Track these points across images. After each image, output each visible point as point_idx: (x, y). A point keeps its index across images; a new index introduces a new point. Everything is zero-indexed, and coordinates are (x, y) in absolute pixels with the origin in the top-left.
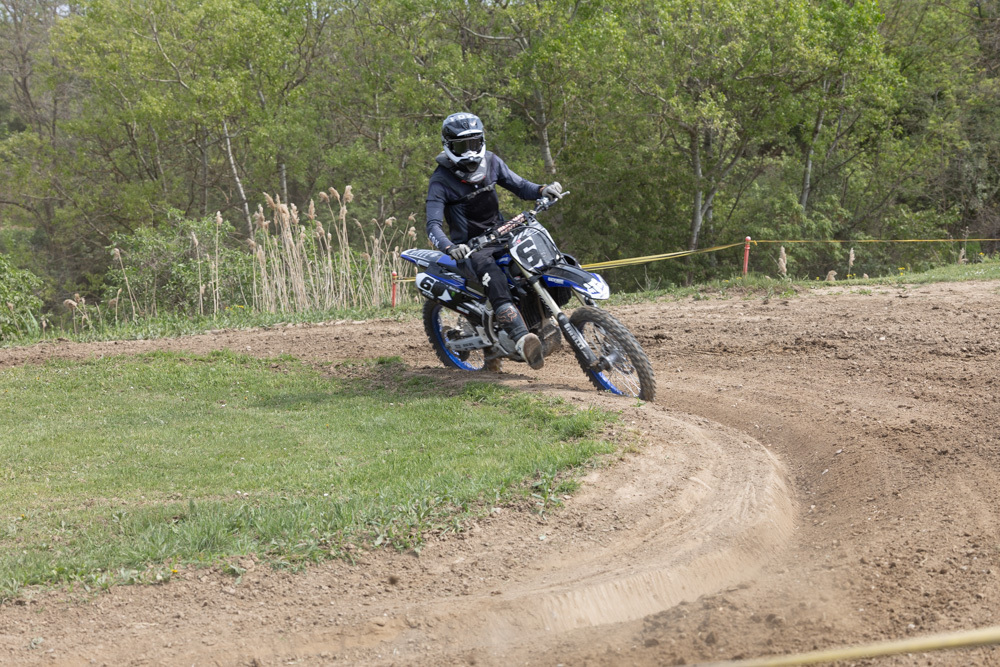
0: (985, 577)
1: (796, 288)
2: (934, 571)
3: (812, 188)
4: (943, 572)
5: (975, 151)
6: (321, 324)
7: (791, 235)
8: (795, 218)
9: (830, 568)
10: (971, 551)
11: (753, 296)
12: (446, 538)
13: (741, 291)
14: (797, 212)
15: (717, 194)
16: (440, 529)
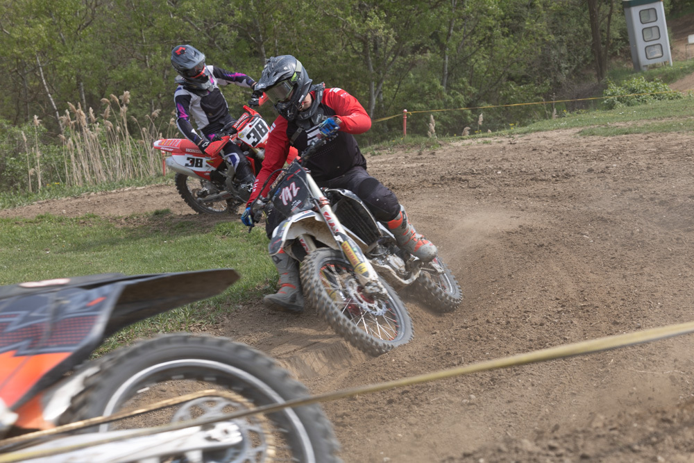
0: (569, 326)
1: (440, 142)
2: (536, 324)
3: (449, 74)
4: (542, 325)
5: (558, 42)
6: (114, 191)
7: (437, 107)
8: (439, 95)
9: (466, 328)
10: (560, 309)
11: (411, 150)
12: (206, 329)
13: (403, 147)
14: (440, 91)
15: (384, 82)
16: (201, 323)
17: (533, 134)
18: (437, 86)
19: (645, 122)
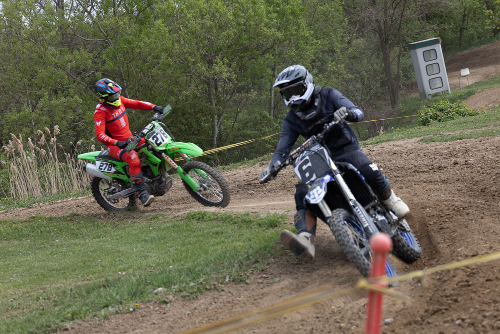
3: (275, 107)
14: (270, 121)
15: (224, 116)
17: (384, 143)
18: (266, 117)
19: (470, 131)
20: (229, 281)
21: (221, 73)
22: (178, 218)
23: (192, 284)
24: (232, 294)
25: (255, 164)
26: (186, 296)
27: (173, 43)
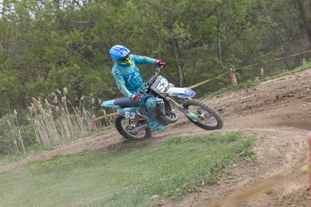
5: (279, 26)
15: (185, 65)
17: (307, 70)
18: (217, 62)
20: (205, 184)
21: (180, 34)
22: (161, 144)
23: (178, 190)
24: (208, 194)
25: (212, 97)
26: (174, 198)
27: (141, 17)
